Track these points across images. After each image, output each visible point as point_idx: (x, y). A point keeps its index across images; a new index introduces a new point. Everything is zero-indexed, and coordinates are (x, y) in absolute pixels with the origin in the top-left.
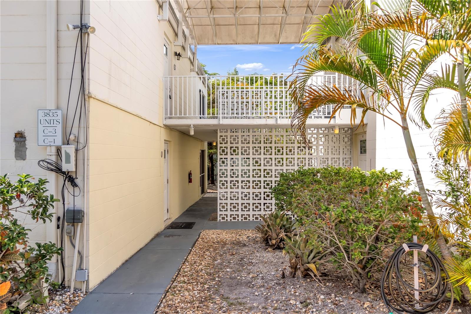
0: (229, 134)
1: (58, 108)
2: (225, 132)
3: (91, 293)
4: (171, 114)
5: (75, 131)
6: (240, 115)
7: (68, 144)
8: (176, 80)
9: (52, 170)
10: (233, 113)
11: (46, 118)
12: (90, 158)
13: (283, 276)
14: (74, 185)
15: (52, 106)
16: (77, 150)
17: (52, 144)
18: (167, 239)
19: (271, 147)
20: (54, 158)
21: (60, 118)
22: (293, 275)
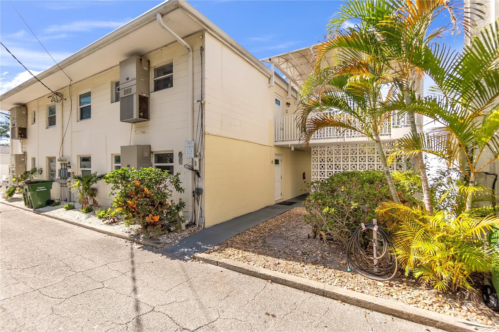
0: (319, 149)
1: (193, 140)
2: (316, 148)
3: (206, 229)
4: (283, 139)
5: (199, 151)
6: (332, 136)
7: (197, 157)
8: (288, 119)
9: (190, 169)
10: (331, 135)
11: (188, 145)
12: (205, 163)
13: (309, 237)
14: (199, 176)
15: (190, 139)
16: (200, 160)
17: (190, 157)
18: (272, 209)
19: (356, 157)
20: (191, 164)
21: (193, 145)
22: (315, 237)
